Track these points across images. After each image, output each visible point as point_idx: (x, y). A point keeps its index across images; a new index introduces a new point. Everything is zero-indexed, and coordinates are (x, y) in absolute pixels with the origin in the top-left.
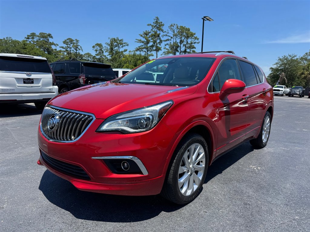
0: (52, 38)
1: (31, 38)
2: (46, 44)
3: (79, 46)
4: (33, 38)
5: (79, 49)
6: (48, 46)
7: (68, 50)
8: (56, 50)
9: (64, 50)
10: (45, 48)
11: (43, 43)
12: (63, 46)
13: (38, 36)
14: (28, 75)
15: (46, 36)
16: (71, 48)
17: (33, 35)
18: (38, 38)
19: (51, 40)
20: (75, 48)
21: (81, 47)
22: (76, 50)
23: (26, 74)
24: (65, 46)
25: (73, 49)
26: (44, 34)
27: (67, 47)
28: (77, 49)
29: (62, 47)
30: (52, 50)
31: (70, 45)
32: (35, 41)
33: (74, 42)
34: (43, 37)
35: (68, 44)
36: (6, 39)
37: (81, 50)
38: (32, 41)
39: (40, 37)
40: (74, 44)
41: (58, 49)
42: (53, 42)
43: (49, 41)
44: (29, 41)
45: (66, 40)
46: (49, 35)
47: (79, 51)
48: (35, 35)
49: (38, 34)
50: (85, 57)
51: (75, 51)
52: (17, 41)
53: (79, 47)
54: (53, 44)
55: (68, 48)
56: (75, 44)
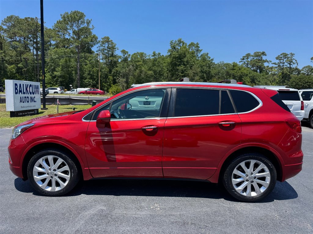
0: (266, 56)
1: (246, 59)
2: (259, 63)
3: (294, 59)
4: (248, 58)
5: (294, 63)
6: (261, 63)
7: (280, 65)
8: (268, 67)
9: (277, 66)
10: (258, 66)
11: (256, 61)
12: (275, 62)
13: (252, 56)
14: (146, 99)
15: (260, 55)
16: (284, 63)
17: (248, 55)
18: (252, 57)
19: (264, 58)
20: (289, 62)
21: (296, 61)
22: (290, 64)
23: (145, 98)
24: (277, 61)
25: (286, 64)
26: (258, 53)
27: (279, 63)
28: (292, 63)
29: (275, 64)
30: (264, 67)
31: (283, 60)
32: (249, 61)
33: (289, 56)
34: (257, 56)
35: (281, 59)
36: (219, 63)
37: (296, 64)
38: (246, 61)
39: (254, 56)
40: (288, 58)
41: (271, 65)
42: (266, 60)
43: (262, 59)
44: (244, 61)
45: (279, 56)
46: (263, 53)
47: (293, 65)
48: (250, 55)
49: (252, 54)
50: (304, 71)
51: (289, 66)
52: (228, 63)
53: (294, 61)
54: (266, 61)
55: (281, 64)
56: (290, 59)
